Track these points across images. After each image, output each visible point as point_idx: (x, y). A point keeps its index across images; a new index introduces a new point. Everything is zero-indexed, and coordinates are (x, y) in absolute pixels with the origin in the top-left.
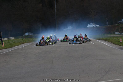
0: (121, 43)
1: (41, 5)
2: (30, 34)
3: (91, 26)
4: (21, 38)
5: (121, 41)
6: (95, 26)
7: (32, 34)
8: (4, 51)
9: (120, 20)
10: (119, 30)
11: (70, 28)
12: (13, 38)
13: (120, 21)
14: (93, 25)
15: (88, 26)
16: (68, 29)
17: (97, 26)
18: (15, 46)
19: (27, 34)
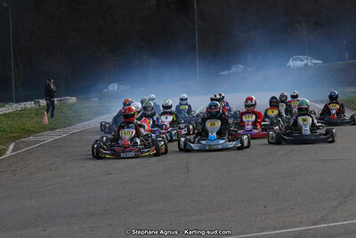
2: (122, 88)
3: (299, 64)
4: (96, 99)
6: (309, 64)
7: (128, 87)
8: (48, 137)
11: (238, 68)
12: (73, 100)
14: (306, 61)
15: (291, 63)
16: (231, 71)
17: (315, 64)
18: (80, 121)
19: (113, 87)
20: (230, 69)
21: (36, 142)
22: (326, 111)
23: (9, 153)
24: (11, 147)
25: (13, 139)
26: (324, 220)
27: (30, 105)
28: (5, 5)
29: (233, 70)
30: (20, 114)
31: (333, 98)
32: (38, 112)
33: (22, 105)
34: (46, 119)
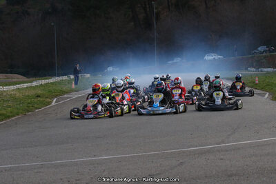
0: (257, 84)
1: (132, 23)
2: (114, 69)
3: (210, 58)
4: (101, 75)
5: (257, 82)
6: (216, 58)
7: (118, 69)
9: (256, 48)
10: (254, 64)
11: (177, 60)
12: (88, 75)
13: (256, 51)
14: (214, 57)
15: (206, 57)
17: (219, 58)
19: (110, 69)
20: (173, 60)
21: (68, 98)
22: (234, 87)
23: (53, 104)
24: (55, 100)
25: (56, 96)
26: (223, 142)
27: (65, 78)
28: (52, 24)
29: (175, 61)
30: (59, 83)
31: (238, 79)
32: (69, 82)
33: (61, 78)
34: (73, 86)
